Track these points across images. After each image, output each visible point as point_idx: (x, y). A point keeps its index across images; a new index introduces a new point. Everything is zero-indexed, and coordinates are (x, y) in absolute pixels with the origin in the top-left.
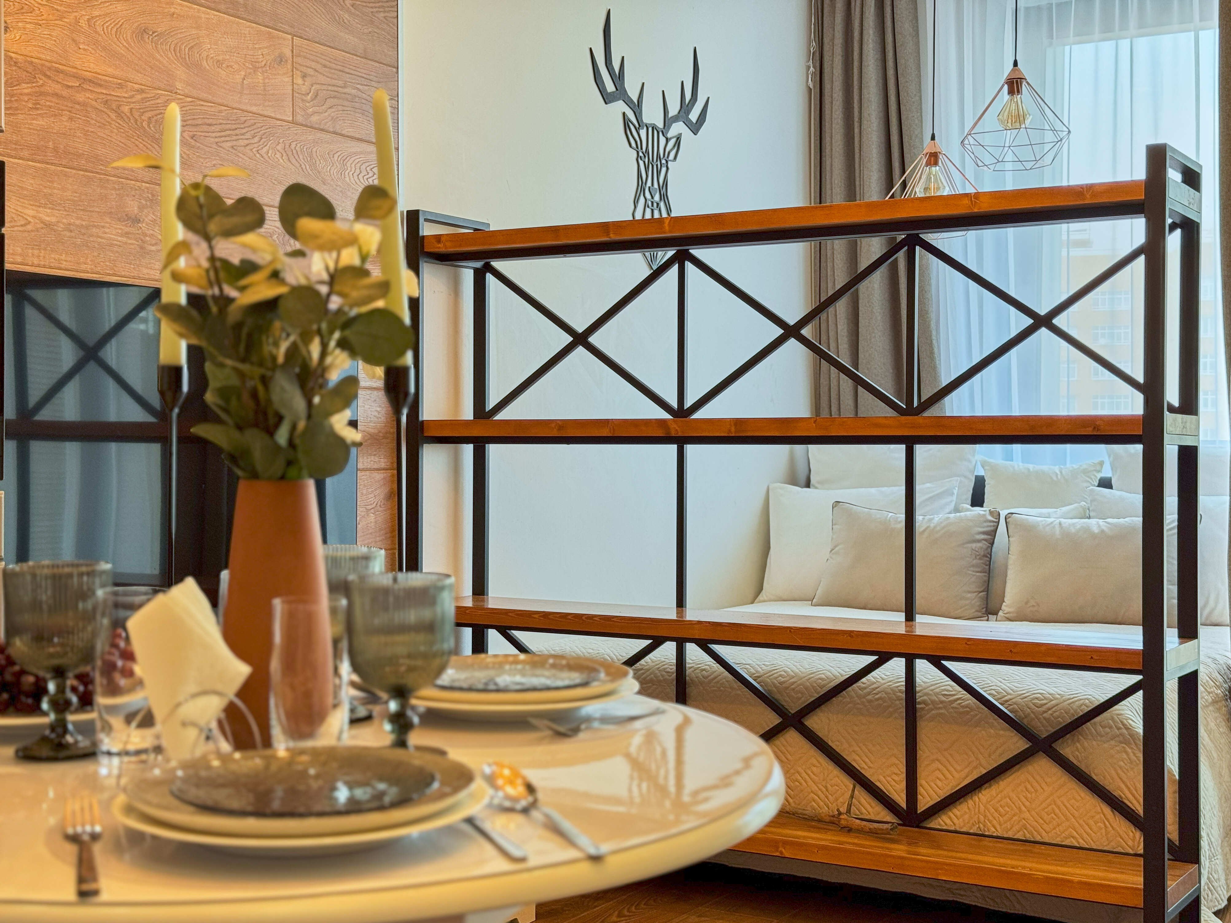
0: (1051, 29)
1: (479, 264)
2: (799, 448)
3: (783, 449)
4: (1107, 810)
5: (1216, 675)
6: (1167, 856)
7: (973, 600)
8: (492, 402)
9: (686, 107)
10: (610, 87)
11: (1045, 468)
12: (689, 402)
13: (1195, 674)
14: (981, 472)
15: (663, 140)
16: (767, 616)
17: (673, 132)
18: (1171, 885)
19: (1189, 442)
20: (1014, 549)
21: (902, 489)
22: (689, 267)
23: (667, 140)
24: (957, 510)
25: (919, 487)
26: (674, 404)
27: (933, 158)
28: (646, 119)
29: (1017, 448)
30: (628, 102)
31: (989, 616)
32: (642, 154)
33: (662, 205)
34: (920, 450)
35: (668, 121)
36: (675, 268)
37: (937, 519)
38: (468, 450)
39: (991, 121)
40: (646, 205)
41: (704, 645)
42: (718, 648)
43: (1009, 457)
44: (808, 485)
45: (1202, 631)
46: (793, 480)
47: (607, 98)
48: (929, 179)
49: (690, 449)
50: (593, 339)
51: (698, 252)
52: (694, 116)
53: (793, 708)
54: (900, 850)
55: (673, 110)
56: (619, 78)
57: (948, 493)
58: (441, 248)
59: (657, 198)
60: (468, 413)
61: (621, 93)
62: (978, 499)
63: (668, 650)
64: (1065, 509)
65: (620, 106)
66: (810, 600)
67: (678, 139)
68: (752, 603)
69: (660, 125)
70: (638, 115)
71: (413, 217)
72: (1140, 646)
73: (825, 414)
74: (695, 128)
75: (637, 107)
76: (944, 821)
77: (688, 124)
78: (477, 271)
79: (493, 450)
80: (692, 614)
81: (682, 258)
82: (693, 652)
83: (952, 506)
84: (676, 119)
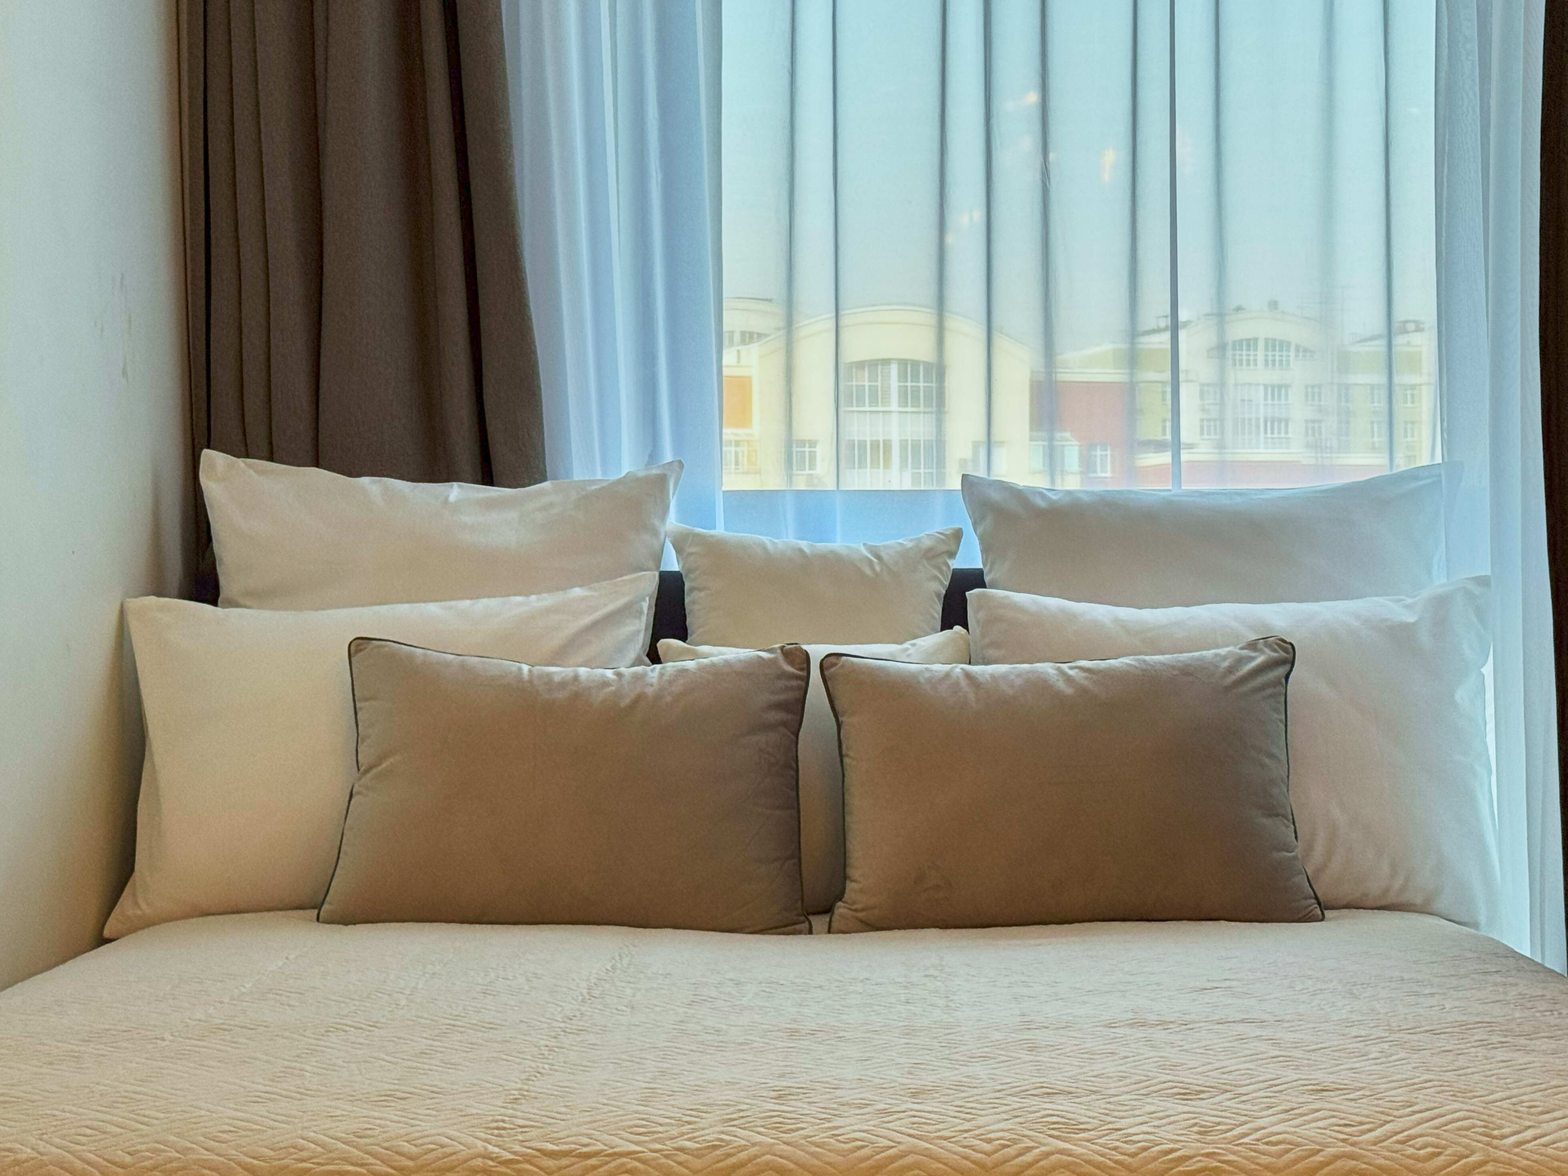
31: (811, 918)
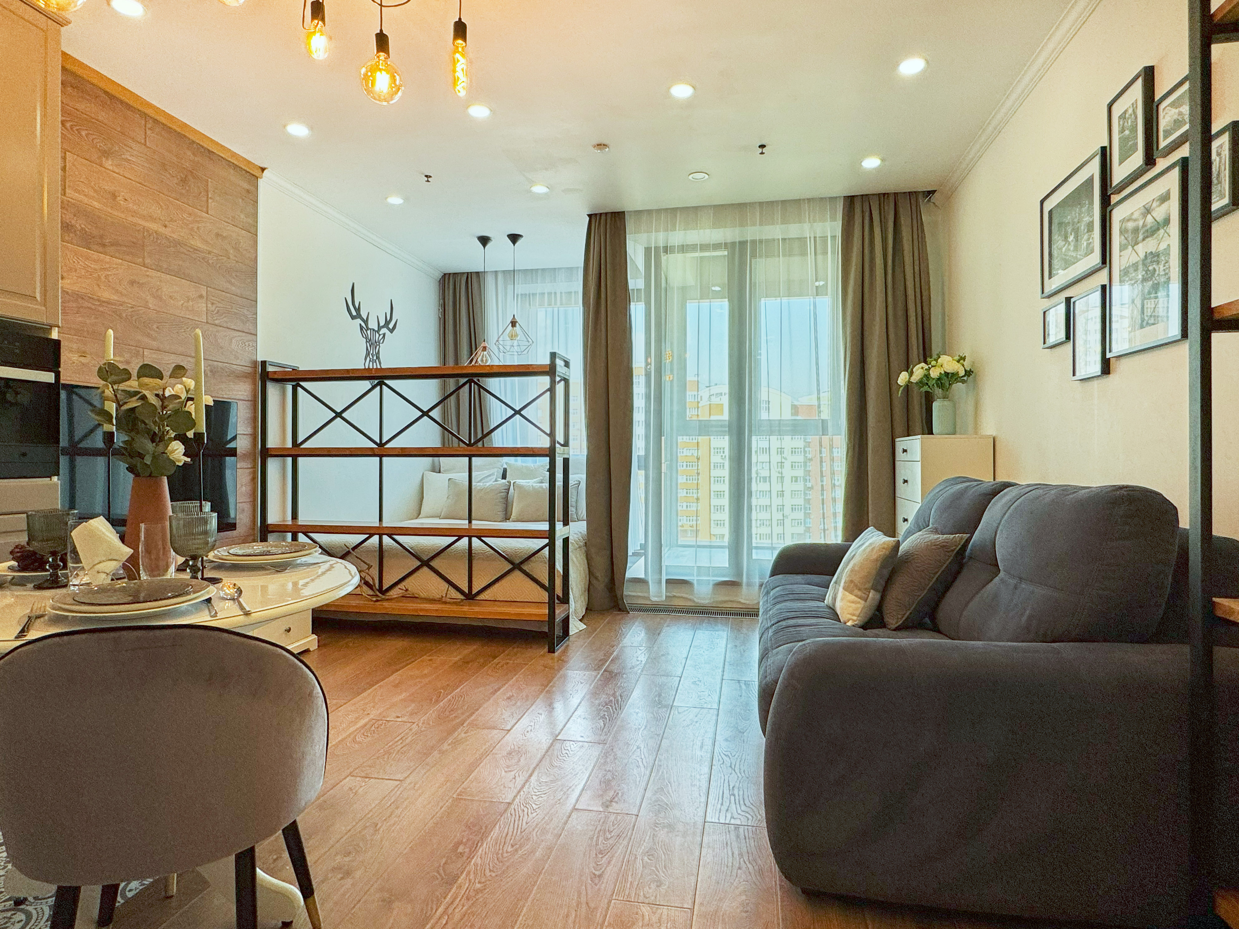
0: (530, 305)
1: (294, 383)
2: (436, 459)
3: (430, 459)
4: (538, 587)
5: (580, 538)
6: (556, 601)
7: (501, 515)
8: (300, 440)
9: (387, 323)
10: (354, 313)
11: (528, 465)
12: (384, 441)
13: (568, 538)
14: (505, 466)
15: (377, 335)
16: (422, 524)
17: (381, 332)
18: (557, 612)
19: (566, 456)
20: (516, 495)
21: (468, 474)
22: (384, 387)
23: (380, 335)
24: (496, 481)
25: (474, 474)
26: (378, 442)
27: (485, 349)
28: (370, 327)
29: (519, 458)
30: (363, 320)
31: (505, 520)
32: (368, 340)
33: (377, 361)
34: (474, 459)
35: (380, 328)
36: (379, 388)
37: (488, 484)
38: (290, 459)
39: (506, 336)
40: (370, 361)
41: (390, 536)
42: (395, 537)
43: (516, 461)
44: (440, 472)
45: (570, 523)
46: (433, 471)
47: (353, 318)
48: (483, 356)
49: (384, 459)
50: (344, 415)
51: (387, 382)
52: (391, 326)
53: (425, 558)
54: (466, 608)
55: (382, 323)
56: (358, 310)
57: (493, 474)
58: (276, 377)
59: (375, 358)
60: (289, 445)
61: (359, 316)
62: (504, 477)
63: (376, 538)
64: (535, 480)
65: (359, 321)
66: (439, 517)
67: (384, 335)
68: (417, 518)
69: (376, 329)
70: (366, 324)
71: (264, 363)
72: (548, 529)
73: (446, 445)
74: (392, 331)
75: (366, 322)
76: (482, 597)
77: (389, 329)
78: (293, 386)
79: (300, 459)
80: (385, 524)
81: (381, 384)
82: (386, 539)
83: (494, 480)
84: (383, 327)
